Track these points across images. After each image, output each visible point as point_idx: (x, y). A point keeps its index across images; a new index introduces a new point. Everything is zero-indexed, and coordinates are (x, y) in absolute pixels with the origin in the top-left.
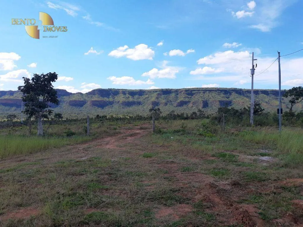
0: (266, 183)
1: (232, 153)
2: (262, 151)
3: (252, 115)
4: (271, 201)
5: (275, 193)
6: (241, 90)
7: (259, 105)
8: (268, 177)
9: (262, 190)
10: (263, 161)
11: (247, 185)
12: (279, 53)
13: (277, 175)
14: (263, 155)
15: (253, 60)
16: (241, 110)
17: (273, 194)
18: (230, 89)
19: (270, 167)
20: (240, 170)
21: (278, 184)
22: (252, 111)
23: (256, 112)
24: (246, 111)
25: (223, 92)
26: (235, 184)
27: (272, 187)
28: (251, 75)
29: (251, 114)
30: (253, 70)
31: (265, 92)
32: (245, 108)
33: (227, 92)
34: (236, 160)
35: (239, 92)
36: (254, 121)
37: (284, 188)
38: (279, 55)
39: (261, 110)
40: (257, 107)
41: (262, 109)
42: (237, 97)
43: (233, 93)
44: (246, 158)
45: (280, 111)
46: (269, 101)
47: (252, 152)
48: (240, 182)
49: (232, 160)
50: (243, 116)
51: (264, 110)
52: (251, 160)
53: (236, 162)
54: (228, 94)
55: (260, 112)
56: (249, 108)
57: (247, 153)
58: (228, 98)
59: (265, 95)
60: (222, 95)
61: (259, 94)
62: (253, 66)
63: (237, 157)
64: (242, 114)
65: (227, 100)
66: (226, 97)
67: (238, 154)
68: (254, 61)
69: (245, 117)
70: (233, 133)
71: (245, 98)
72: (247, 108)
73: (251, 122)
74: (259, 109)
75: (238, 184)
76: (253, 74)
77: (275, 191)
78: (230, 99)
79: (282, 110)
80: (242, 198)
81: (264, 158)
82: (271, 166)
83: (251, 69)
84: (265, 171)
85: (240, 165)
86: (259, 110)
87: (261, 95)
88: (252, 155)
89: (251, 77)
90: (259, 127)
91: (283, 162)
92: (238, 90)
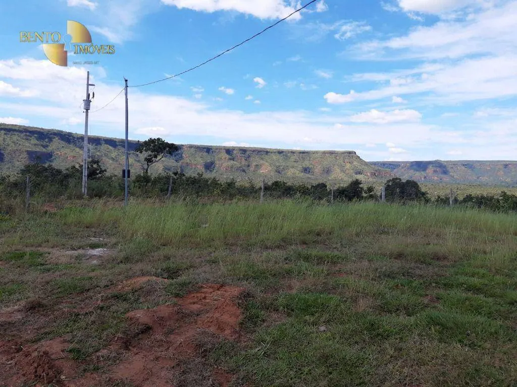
0: (91, 293)
1: (39, 249)
2: (94, 240)
3: (85, 179)
4: (93, 322)
5: (102, 308)
6: (70, 134)
7: (97, 162)
8: (95, 282)
9: (82, 308)
10: (92, 257)
11: (57, 303)
12: (126, 81)
13: (110, 277)
14: (94, 246)
15: (88, 85)
16: (67, 169)
17: (99, 311)
18: (49, 131)
19: (102, 266)
20: (48, 279)
21: (109, 292)
22: (85, 173)
23: (92, 174)
24: (75, 172)
25: (36, 135)
26: (34, 307)
27: (98, 298)
28: (85, 110)
29: (83, 177)
30: (88, 102)
31: (111, 142)
32: (74, 167)
33: (43, 135)
34: (43, 262)
35: (67, 138)
36: (89, 188)
37: (116, 297)
38: (126, 84)
39: (102, 172)
40: (95, 166)
41: (103, 169)
42: (63, 147)
43: (56, 140)
44: (62, 255)
45: (126, 173)
46: (116, 157)
47: (76, 243)
48: (44, 302)
49: (37, 262)
50: (70, 180)
51: (105, 171)
52: (71, 257)
53: (42, 265)
54: (47, 140)
55: (100, 175)
56: (81, 166)
57: (67, 246)
58: (45, 147)
59: (111, 147)
60: (34, 141)
61: (101, 145)
62: (88, 95)
63: (47, 255)
64: (67, 176)
65: (44, 150)
66: (42, 145)
67: (50, 250)
68: (90, 87)
69: (72, 182)
70: (46, 212)
71: (78, 150)
72: (77, 166)
73: (83, 191)
74: (97, 170)
75: (40, 305)
76: (87, 109)
77: (102, 304)
78: (50, 149)
79: (129, 171)
80: (43, 331)
81: (96, 252)
82: (104, 263)
83: (84, 100)
84: (92, 274)
85: (49, 270)
86: (98, 172)
87: (104, 147)
88: (73, 249)
89: (85, 114)
90: (95, 199)
91: (122, 255)
92: (65, 135)
